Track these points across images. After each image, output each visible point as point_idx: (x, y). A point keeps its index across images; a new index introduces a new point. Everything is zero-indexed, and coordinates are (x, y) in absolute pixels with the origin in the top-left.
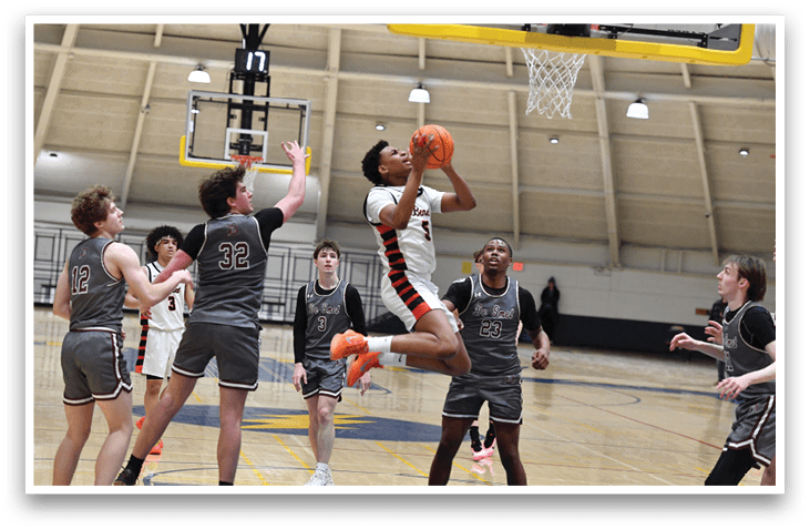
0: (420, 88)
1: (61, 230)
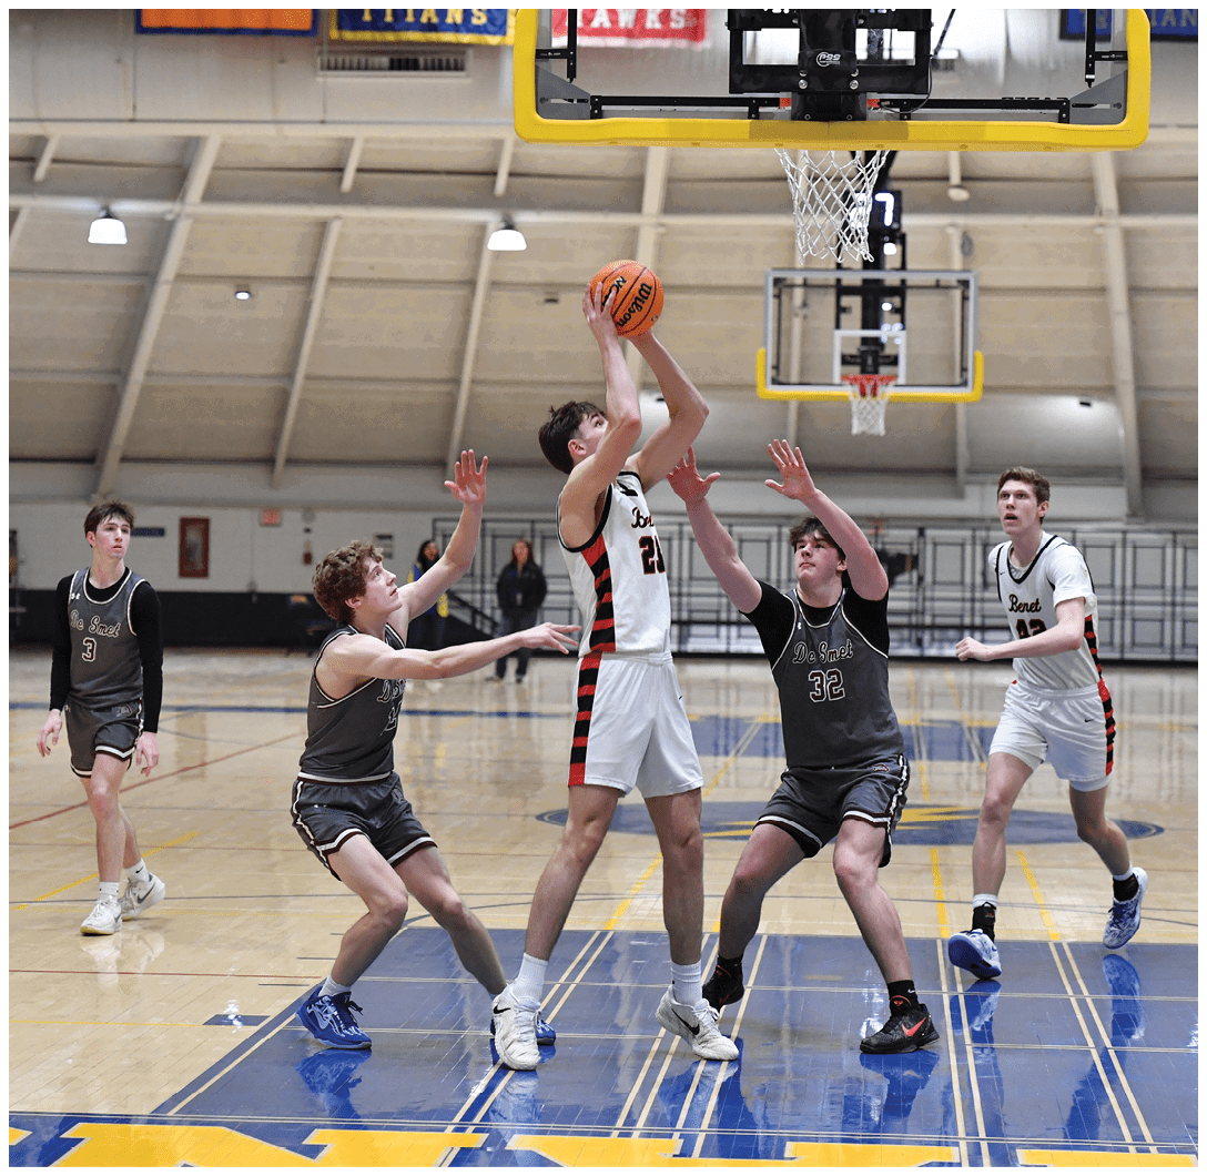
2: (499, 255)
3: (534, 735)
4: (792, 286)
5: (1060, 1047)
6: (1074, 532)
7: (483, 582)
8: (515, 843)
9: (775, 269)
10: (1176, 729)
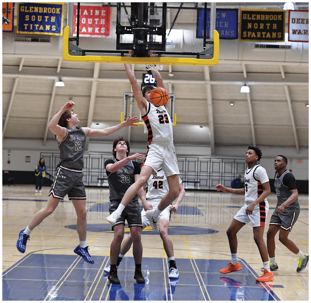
0: (245, 85)
1: (102, 155)
2: (58, 87)
3: (65, 206)
4: (130, 97)
5: (192, 285)
6: (198, 158)
7: (52, 169)
8: (59, 233)
9: (126, 92)
10: (222, 207)
